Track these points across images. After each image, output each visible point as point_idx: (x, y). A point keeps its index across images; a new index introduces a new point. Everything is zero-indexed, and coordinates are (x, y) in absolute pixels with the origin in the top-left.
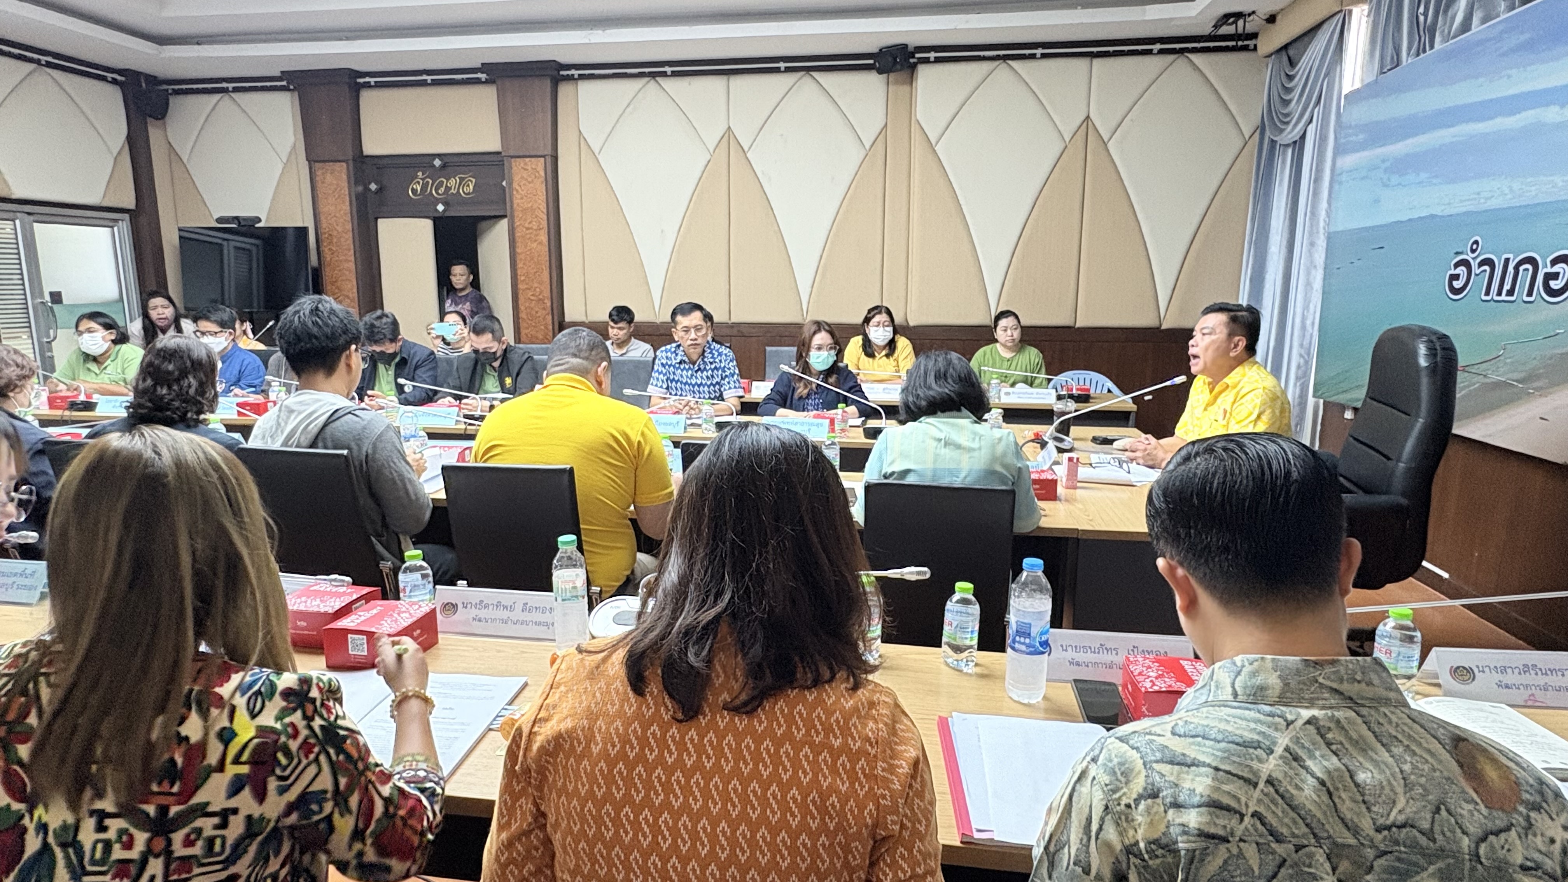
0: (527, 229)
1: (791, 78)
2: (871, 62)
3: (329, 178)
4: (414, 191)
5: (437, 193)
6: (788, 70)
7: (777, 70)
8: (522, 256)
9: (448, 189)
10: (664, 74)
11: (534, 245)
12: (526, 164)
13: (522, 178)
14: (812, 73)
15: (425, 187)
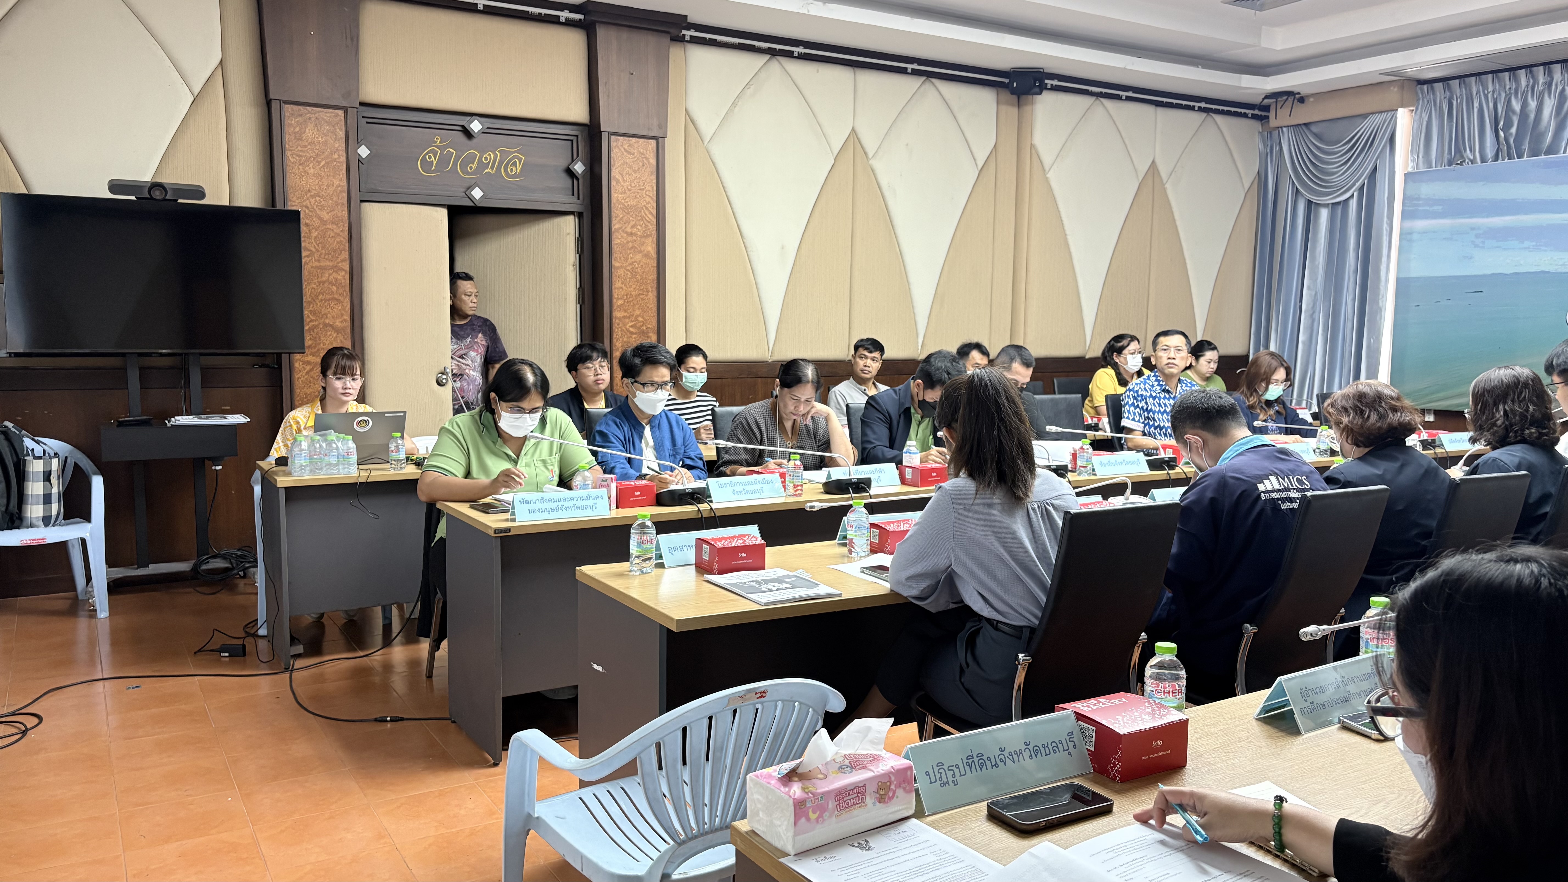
0: (631, 234)
1: (916, 82)
2: (1007, 81)
3: (310, 133)
4: (426, 165)
5: (465, 172)
6: (915, 72)
7: (903, 71)
8: (621, 272)
9: (482, 166)
10: (789, 55)
11: (639, 257)
12: (630, 145)
13: (625, 163)
14: (934, 80)
15: (444, 161)
